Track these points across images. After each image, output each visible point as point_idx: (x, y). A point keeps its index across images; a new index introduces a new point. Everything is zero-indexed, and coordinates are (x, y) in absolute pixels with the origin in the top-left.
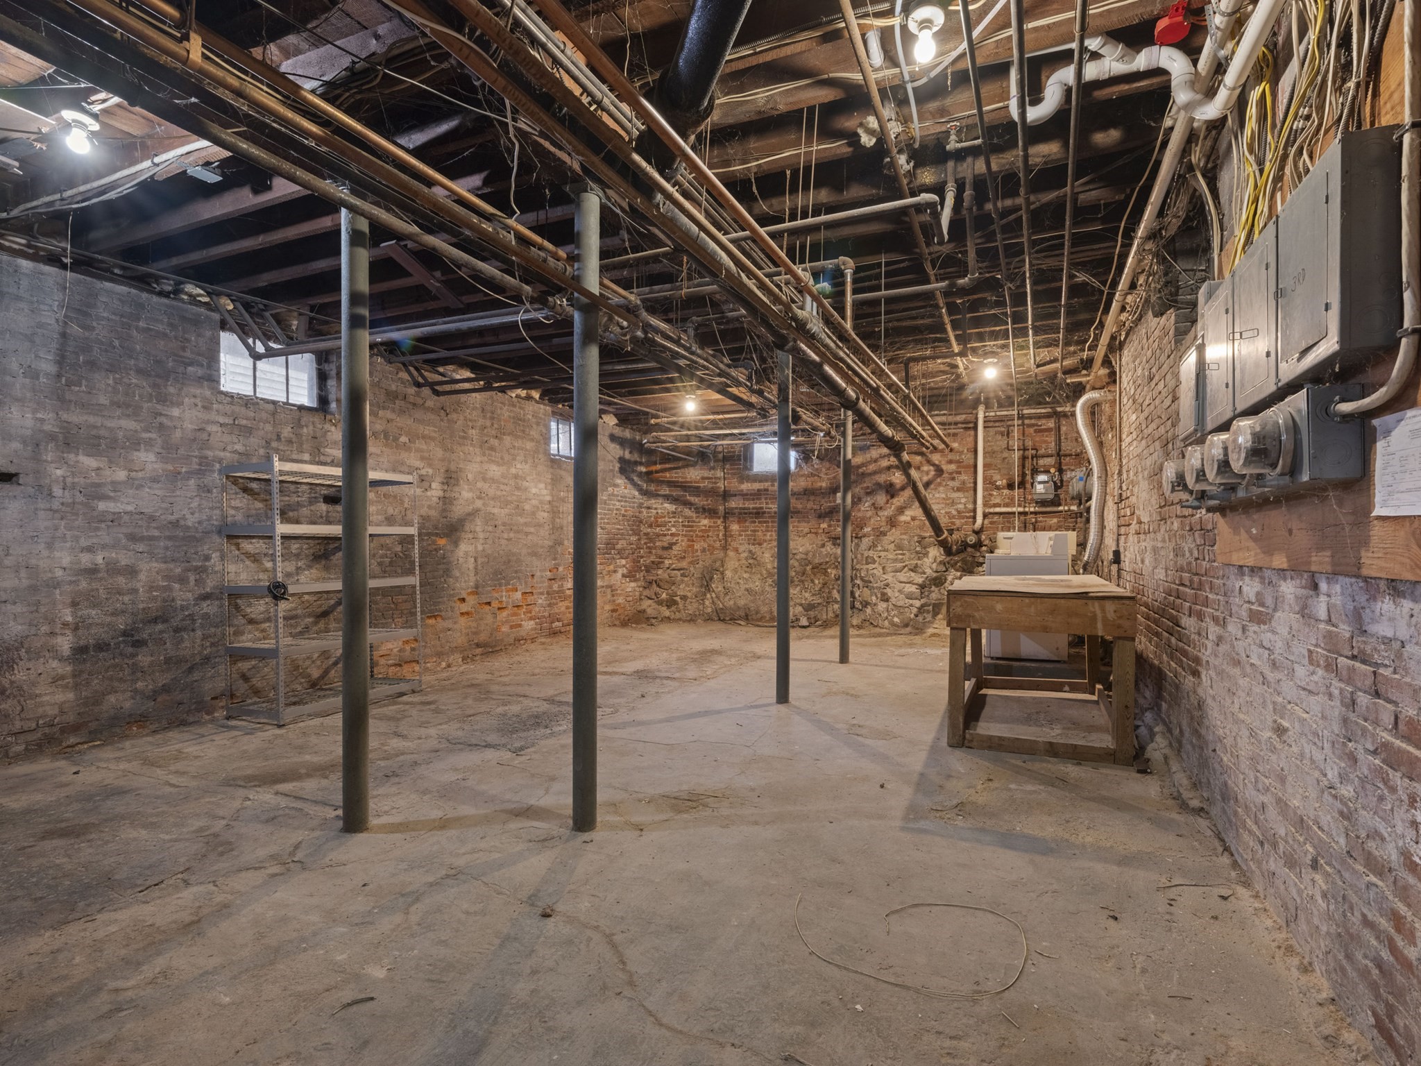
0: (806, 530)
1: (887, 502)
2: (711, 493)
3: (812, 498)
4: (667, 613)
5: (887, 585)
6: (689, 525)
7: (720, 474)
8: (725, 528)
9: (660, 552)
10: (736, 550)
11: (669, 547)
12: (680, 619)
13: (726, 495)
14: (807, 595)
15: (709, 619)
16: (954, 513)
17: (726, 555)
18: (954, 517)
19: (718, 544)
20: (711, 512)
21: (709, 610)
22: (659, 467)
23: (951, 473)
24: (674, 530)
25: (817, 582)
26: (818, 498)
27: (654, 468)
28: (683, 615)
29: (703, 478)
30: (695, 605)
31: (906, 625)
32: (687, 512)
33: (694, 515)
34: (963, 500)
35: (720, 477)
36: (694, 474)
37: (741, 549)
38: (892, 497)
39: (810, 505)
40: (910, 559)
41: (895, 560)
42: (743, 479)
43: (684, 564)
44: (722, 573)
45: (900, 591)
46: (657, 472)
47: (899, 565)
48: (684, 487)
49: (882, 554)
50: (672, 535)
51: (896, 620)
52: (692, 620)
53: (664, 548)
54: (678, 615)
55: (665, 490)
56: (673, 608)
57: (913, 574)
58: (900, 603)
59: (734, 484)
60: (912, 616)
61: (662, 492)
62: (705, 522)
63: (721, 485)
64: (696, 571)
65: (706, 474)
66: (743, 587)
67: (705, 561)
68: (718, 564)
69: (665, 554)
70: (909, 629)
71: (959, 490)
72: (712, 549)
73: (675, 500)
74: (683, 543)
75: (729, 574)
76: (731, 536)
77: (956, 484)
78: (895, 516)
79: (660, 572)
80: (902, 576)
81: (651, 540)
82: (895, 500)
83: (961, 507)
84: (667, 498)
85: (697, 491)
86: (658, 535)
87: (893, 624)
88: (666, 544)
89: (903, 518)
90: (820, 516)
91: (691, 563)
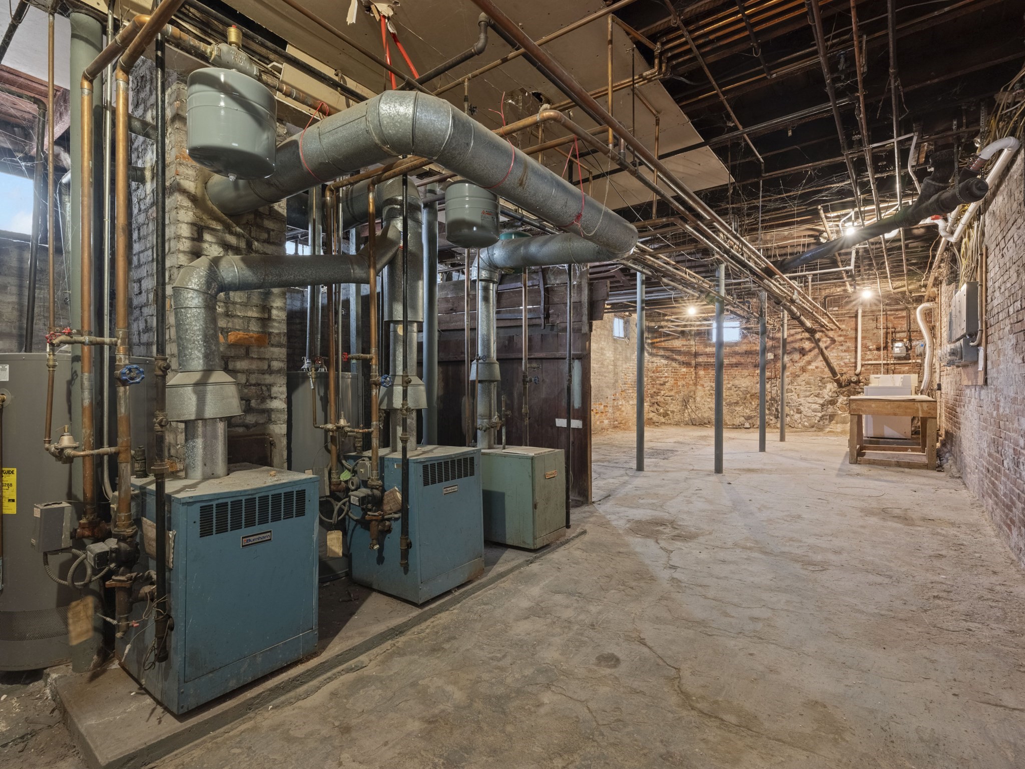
0: (747, 374)
1: (800, 358)
2: (688, 353)
3: (750, 356)
4: (663, 420)
5: (801, 404)
6: (675, 371)
7: (692, 342)
8: (696, 373)
9: (658, 387)
10: (703, 386)
11: (664, 384)
12: (670, 424)
13: (696, 355)
14: (747, 411)
15: (687, 424)
16: (842, 364)
17: (696, 389)
18: (842, 366)
19: (691, 382)
20: (688, 364)
21: (687, 419)
22: (658, 340)
23: (840, 342)
24: (666, 374)
25: (753, 403)
26: (754, 356)
27: (655, 340)
28: (672, 421)
29: (683, 345)
30: (679, 416)
31: (813, 427)
32: (674, 364)
33: (678, 366)
34: (848, 357)
35: (693, 345)
36: (677, 344)
37: (706, 385)
38: (804, 355)
39: (749, 360)
40: (815, 390)
41: (806, 391)
42: (706, 346)
43: (672, 393)
44: (694, 399)
45: (809, 408)
46: (657, 342)
47: (808, 393)
48: (672, 350)
49: (797, 387)
50: (665, 377)
51: (806, 423)
52: (677, 424)
53: (661, 385)
54: (669, 422)
55: (662, 352)
56: (667, 418)
57: (816, 398)
58: (809, 414)
59: (701, 349)
60: (816, 421)
61: (660, 354)
62: (684, 370)
63: (693, 349)
64: (679, 397)
65: (685, 343)
66: (707, 407)
67: (685, 392)
68: (692, 393)
69: (661, 387)
70: (814, 429)
71: (845, 351)
72: (688, 385)
73: (667, 358)
74: (671, 382)
75: (698, 399)
76: (699, 378)
77: (844, 348)
78: (805, 366)
79: (659, 397)
80: (810, 399)
81: (654, 380)
82: (805, 357)
83: (847, 361)
84: (662, 356)
85: (679, 352)
86: (658, 377)
87: (804, 426)
88: (662, 382)
89: (810, 367)
90: (755, 366)
91: (676, 393)
